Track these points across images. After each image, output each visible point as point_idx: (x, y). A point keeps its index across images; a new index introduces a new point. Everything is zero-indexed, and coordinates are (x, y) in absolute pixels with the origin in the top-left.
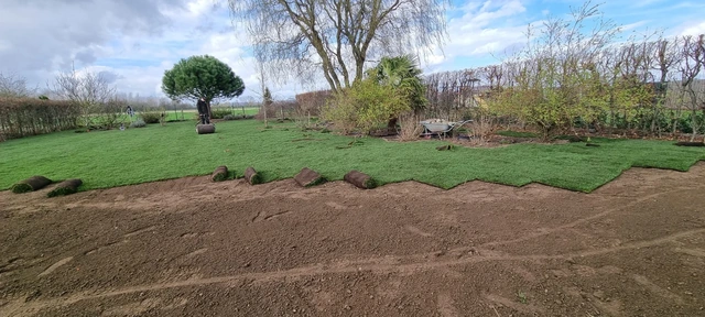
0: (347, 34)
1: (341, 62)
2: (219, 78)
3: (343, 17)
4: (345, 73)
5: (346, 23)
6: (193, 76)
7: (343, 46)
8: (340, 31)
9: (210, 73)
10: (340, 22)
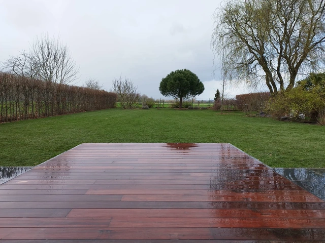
0: (286, 57)
1: (279, 75)
2: (192, 83)
3: (284, 47)
4: (281, 82)
5: (286, 50)
6: (178, 82)
7: (281, 65)
8: (281, 56)
9: (187, 79)
10: (281, 50)
